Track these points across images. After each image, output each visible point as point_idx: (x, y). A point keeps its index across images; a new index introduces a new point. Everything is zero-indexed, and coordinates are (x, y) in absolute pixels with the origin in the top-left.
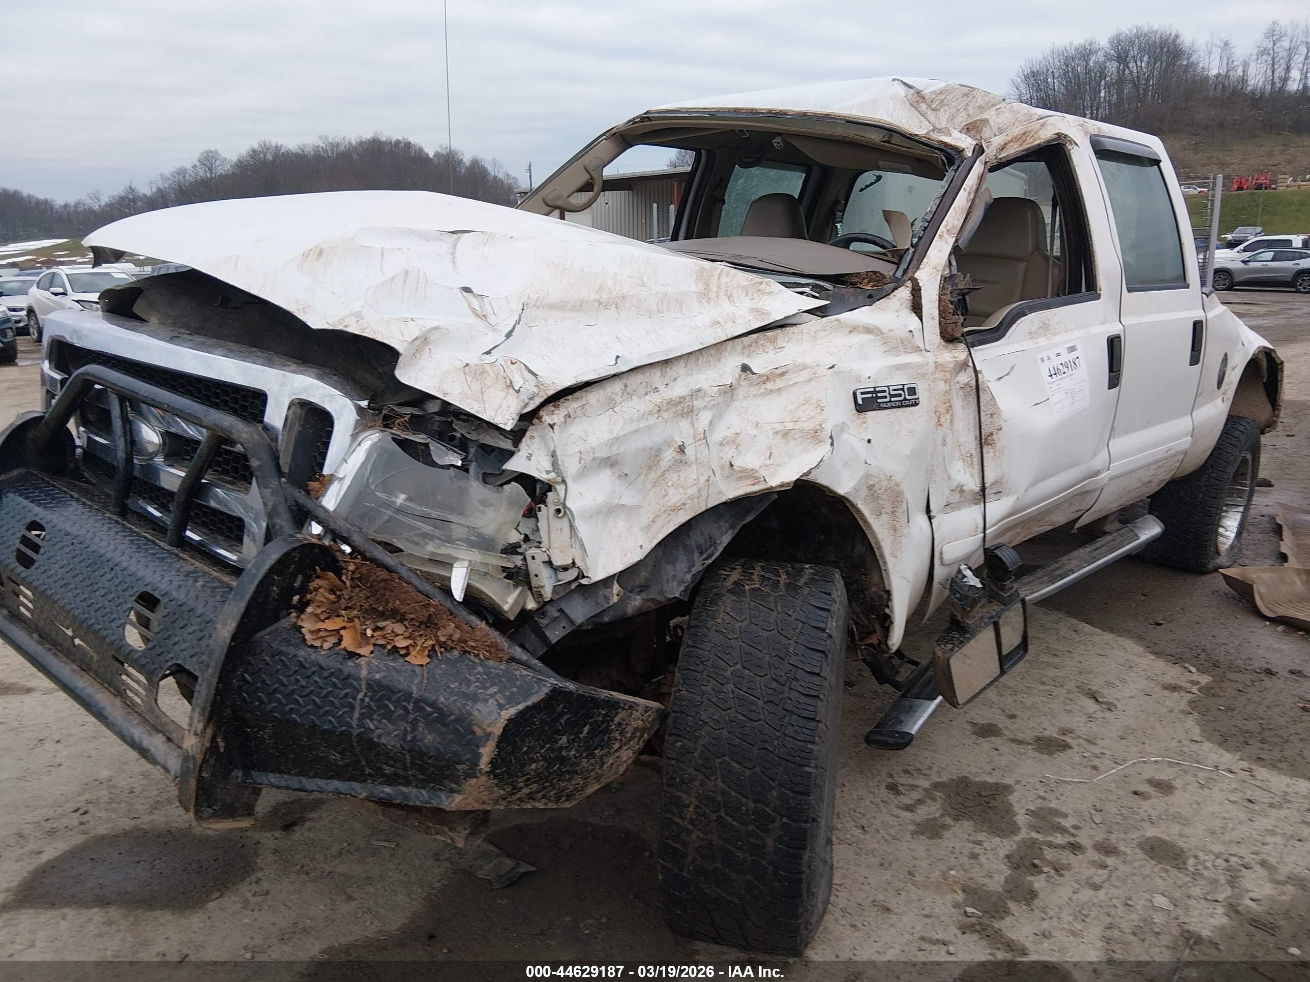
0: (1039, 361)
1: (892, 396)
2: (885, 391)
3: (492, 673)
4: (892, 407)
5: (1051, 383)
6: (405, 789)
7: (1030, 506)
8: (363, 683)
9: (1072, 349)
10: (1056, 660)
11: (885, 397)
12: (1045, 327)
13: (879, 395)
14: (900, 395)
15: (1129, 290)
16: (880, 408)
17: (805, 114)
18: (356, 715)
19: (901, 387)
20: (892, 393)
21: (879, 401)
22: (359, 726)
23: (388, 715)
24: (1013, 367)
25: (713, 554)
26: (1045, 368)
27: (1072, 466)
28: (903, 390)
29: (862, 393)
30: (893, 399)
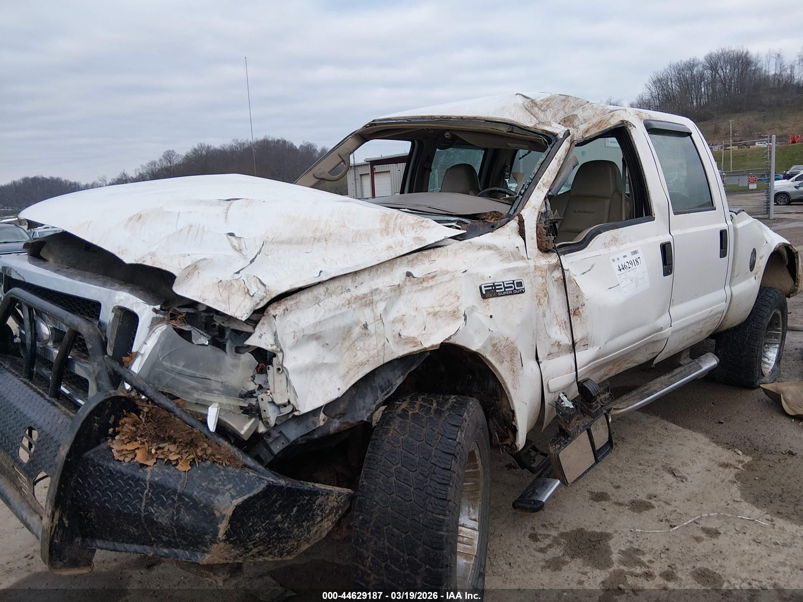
0: (612, 261)
1: (505, 288)
2: (501, 285)
3: (230, 475)
4: (506, 295)
5: (621, 275)
6: (176, 551)
7: (610, 353)
8: (148, 483)
9: (635, 252)
10: (650, 449)
11: (502, 289)
12: (615, 240)
13: (497, 287)
14: (512, 287)
15: (675, 214)
16: (497, 295)
17: (462, 118)
18: (144, 504)
19: (512, 282)
20: (506, 286)
21: (497, 291)
22: (145, 511)
23: (163, 504)
24: (593, 266)
25: (390, 392)
26: (615, 266)
27: (640, 326)
28: (513, 283)
29: (485, 287)
30: (506, 290)
